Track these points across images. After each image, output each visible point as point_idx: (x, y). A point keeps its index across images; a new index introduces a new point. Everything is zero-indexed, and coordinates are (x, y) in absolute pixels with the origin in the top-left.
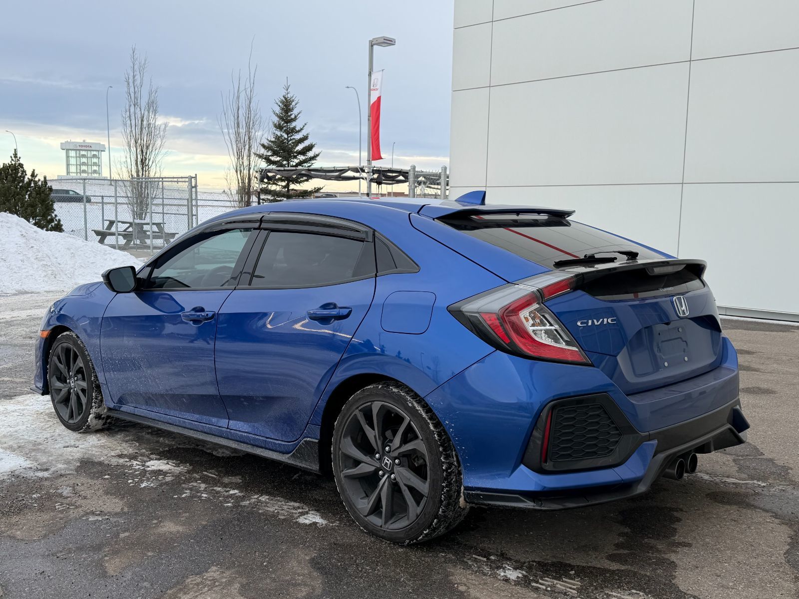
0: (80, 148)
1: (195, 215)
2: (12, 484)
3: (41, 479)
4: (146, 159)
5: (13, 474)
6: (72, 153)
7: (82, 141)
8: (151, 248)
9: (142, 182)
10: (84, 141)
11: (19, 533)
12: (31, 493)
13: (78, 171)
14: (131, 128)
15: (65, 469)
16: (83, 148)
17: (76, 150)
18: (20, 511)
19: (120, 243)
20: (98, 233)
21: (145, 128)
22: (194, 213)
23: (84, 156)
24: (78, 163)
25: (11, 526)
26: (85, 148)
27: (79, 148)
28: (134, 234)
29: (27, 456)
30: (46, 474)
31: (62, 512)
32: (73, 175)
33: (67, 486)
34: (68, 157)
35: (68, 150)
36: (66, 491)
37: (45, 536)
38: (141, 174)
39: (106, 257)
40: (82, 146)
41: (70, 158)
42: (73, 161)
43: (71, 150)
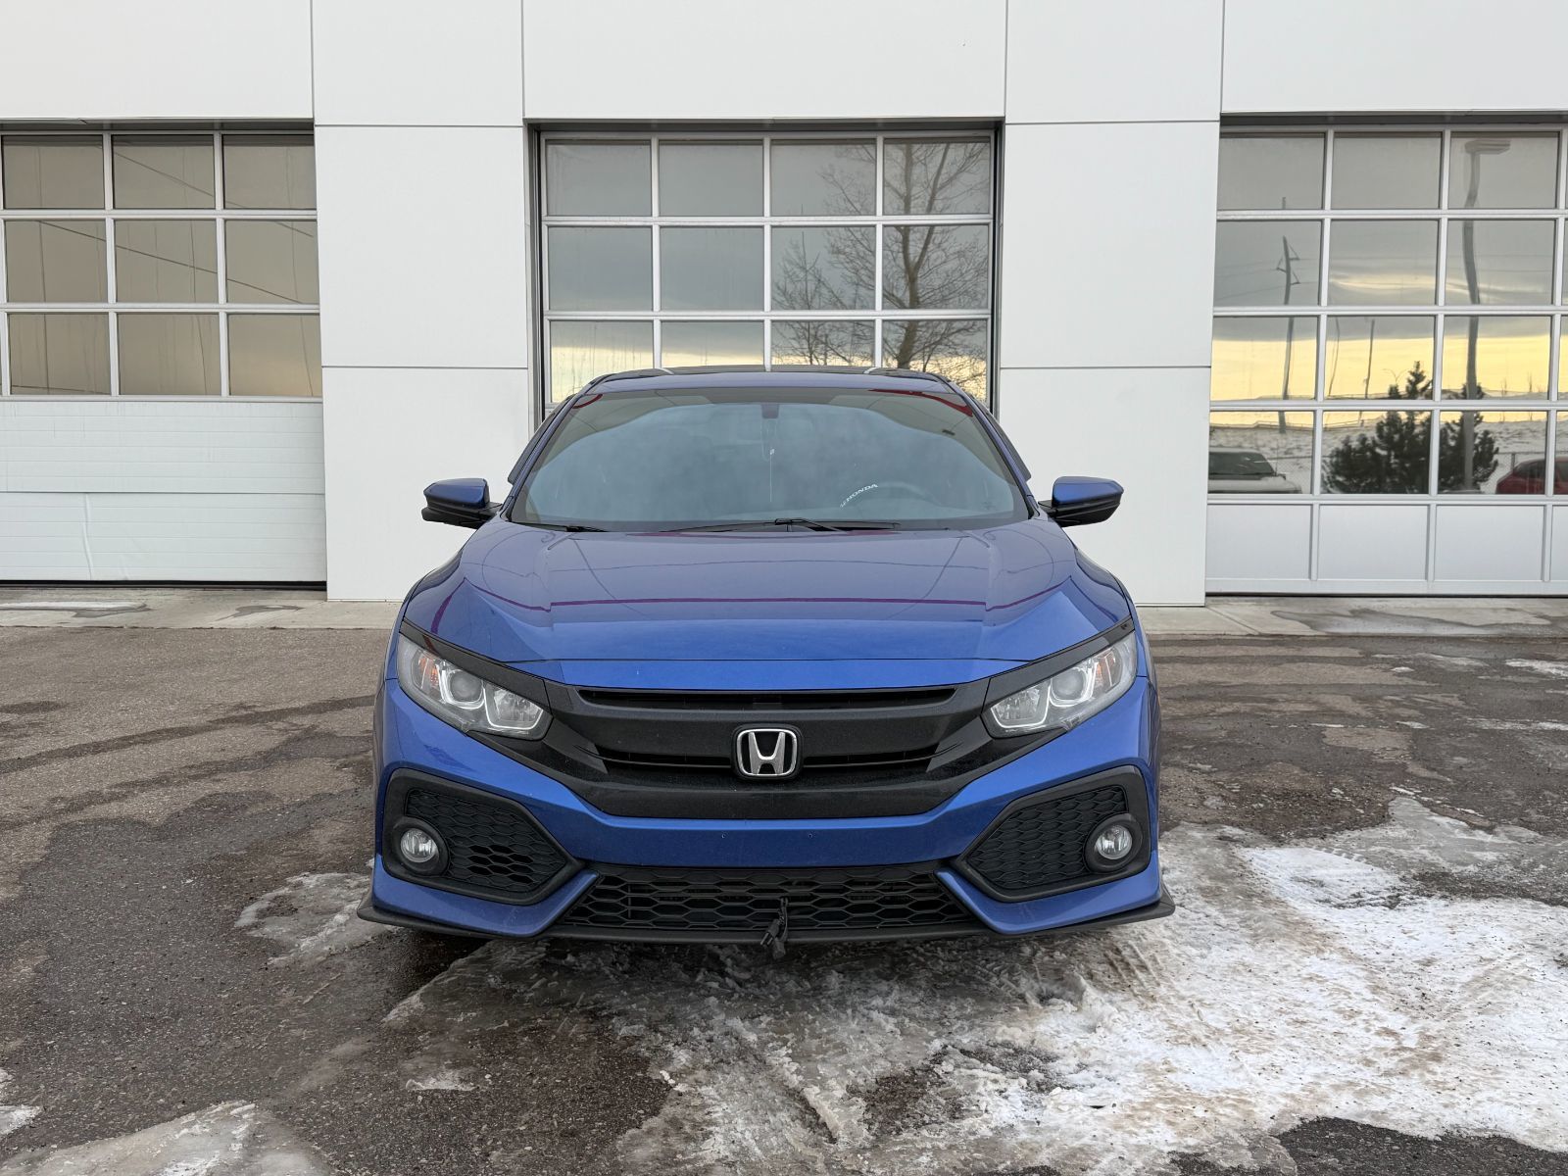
2: (1288, 828)
3: (1239, 826)
5: (1279, 842)
11: (1296, 772)
12: (1263, 812)
15: (1192, 829)
18: (1286, 795)
25: (1303, 781)
29: (1244, 870)
30: (1229, 830)
31: (1237, 781)
33: (1207, 807)
36: (1212, 802)
37: (1269, 762)
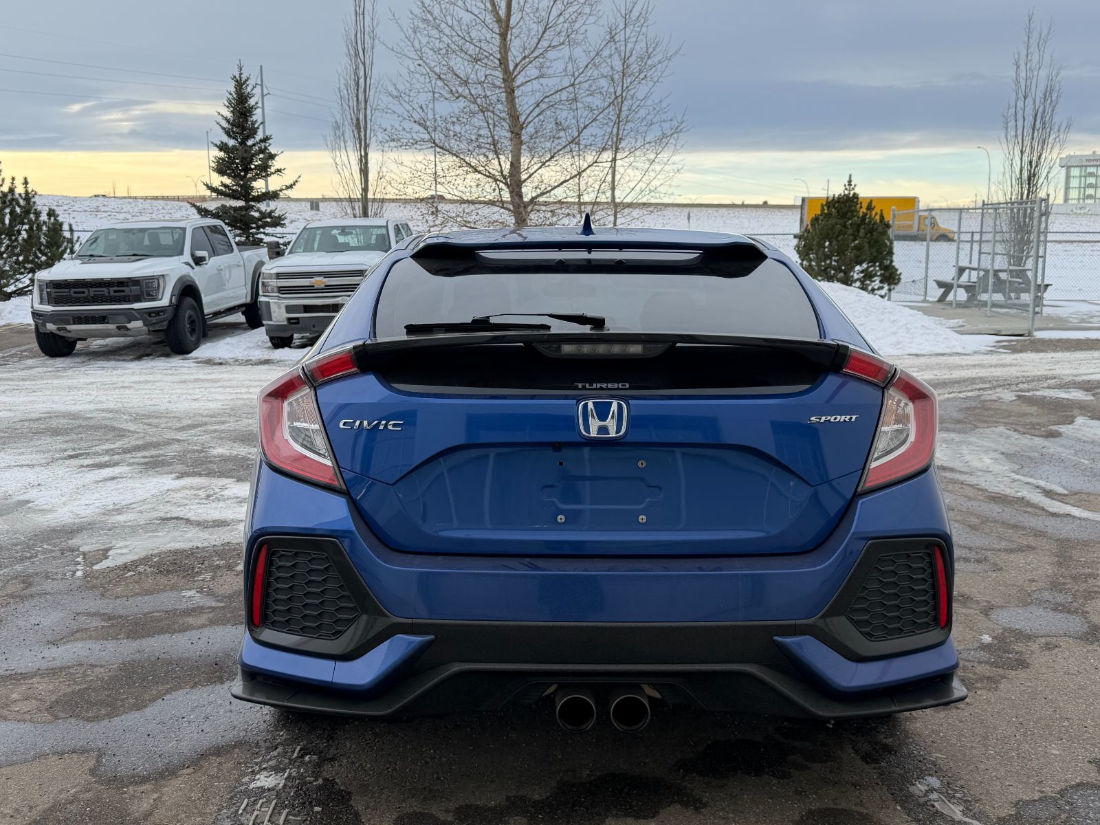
0: (1088, 163)
1: (1041, 257)
4: (1034, 175)
6: (1075, 172)
7: (1090, 153)
8: (989, 306)
9: (1026, 209)
10: (1094, 152)
13: (1082, 196)
14: (1016, 132)
16: (1092, 163)
17: (1081, 166)
19: (957, 299)
20: (941, 284)
21: (1038, 130)
22: (1041, 254)
23: (1091, 174)
24: (1082, 185)
26: (1095, 163)
27: (1085, 163)
28: (977, 285)
32: (1074, 202)
34: (1068, 177)
35: (1068, 168)
38: (1025, 197)
39: (882, 317)
40: (1090, 160)
41: (1072, 179)
42: (1074, 183)
43: (1074, 167)
